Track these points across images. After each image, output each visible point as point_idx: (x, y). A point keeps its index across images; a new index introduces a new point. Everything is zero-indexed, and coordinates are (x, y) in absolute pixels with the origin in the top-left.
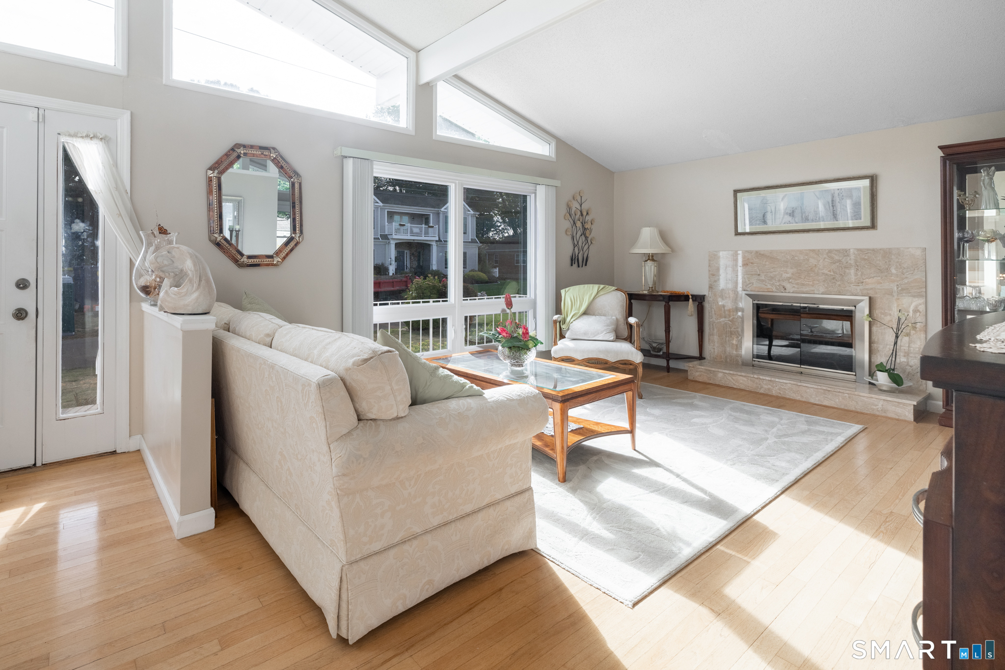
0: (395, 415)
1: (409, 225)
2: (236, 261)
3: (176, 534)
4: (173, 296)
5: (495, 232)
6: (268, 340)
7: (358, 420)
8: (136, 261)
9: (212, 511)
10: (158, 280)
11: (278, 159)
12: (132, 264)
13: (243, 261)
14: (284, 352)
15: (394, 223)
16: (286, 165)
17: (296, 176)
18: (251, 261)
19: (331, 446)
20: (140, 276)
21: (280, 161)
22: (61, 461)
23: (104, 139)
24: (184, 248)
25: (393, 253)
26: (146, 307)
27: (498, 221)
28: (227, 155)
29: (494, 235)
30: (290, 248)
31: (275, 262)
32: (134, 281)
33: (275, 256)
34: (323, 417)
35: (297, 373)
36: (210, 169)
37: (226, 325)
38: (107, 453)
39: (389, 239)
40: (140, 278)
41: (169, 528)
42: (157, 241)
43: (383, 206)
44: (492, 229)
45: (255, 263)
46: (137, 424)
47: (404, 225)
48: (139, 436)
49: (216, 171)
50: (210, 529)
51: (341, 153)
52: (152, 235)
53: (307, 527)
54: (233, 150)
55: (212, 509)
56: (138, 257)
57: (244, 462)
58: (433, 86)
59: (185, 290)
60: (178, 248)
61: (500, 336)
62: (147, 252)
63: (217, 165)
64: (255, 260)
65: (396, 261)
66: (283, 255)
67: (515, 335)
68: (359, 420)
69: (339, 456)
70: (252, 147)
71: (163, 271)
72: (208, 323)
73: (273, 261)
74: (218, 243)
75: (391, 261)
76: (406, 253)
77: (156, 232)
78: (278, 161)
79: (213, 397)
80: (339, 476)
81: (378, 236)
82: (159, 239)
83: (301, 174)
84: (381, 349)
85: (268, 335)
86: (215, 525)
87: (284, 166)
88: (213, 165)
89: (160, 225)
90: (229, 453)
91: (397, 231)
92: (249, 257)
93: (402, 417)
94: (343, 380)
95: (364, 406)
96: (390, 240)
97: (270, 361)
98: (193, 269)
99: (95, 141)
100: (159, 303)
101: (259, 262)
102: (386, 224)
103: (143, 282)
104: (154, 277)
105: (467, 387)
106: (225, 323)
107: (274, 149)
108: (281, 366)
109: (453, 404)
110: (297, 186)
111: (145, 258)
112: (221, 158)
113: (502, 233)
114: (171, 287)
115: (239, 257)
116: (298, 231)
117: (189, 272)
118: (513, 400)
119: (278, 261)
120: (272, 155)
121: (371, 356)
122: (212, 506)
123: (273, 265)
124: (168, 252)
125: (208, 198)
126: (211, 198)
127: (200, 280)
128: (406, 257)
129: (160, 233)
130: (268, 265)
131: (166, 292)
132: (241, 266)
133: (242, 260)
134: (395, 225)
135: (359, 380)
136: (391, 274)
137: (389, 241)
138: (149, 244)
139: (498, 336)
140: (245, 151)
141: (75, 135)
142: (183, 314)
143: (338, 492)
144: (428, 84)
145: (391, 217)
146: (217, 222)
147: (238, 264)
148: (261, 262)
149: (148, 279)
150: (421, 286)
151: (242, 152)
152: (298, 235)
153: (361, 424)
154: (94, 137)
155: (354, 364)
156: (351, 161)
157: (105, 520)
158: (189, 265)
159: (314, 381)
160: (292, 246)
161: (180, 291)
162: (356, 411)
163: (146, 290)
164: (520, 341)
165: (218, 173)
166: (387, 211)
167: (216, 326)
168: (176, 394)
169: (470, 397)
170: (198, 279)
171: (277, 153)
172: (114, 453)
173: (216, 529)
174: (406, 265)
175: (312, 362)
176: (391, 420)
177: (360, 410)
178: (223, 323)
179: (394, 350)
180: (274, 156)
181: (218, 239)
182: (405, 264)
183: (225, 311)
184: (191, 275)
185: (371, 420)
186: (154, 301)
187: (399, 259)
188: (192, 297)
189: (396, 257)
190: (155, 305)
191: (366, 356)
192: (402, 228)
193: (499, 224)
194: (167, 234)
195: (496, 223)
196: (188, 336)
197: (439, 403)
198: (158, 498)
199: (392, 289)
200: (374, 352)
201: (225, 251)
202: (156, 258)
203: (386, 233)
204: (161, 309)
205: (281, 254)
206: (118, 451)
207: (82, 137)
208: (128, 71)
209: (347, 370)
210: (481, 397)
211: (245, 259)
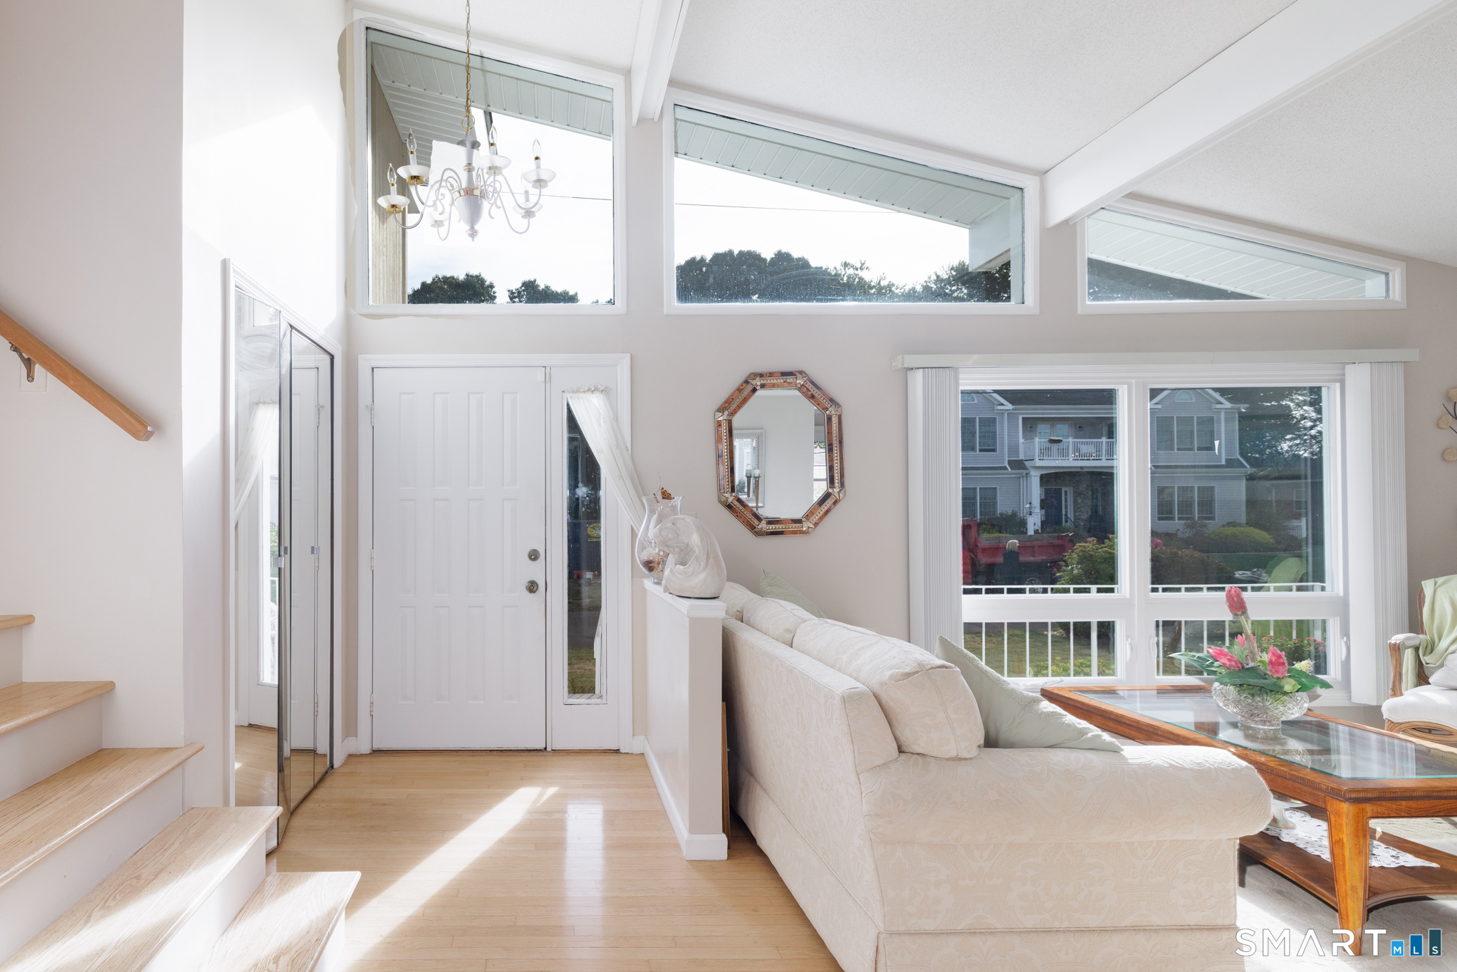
0: (953, 754)
1: (1071, 440)
2: (752, 528)
3: (684, 854)
4: (679, 576)
5: (1298, 442)
6: (789, 636)
7: (899, 752)
8: (639, 531)
9: (724, 838)
10: (662, 553)
11: (807, 386)
12: (634, 534)
13: (762, 528)
14: (806, 654)
15: (1037, 440)
16: (819, 392)
17: (834, 406)
18: (772, 528)
19: (860, 776)
20: (643, 548)
21: (809, 388)
22: (568, 750)
23: (605, 391)
24: (689, 519)
25: (1035, 492)
26: (648, 584)
27: (1304, 418)
28: (739, 390)
29: (1294, 448)
30: (826, 508)
31: (804, 529)
32: (636, 554)
33: (804, 519)
34: (850, 738)
35: (818, 681)
36: (719, 410)
37: (738, 613)
38: (610, 750)
39: (1027, 469)
40: (643, 551)
41: (677, 846)
42: (660, 507)
43: (1013, 410)
44: (1288, 437)
45: (778, 529)
46: (640, 722)
47: (1059, 441)
48: (643, 737)
49: (726, 413)
50: (722, 859)
51: (903, 364)
52: (654, 500)
53: (837, 878)
54: (746, 382)
55: (725, 835)
56: (641, 526)
57: (762, 787)
58: (1076, 223)
59: (691, 569)
60: (683, 519)
61: (1216, 664)
62: (650, 521)
63: (727, 405)
64: (777, 526)
65: (1042, 508)
66: (815, 518)
67: (1251, 664)
68: (901, 751)
69: (871, 790)
70: (771, 375)
71: (667, 546)
72: (717, 610)
73: (802, 527)
74: (729, 504)
75: (1030, 508)
76: (1066, 492)
77: (659, 497)
78: (807, 389)
79: (723, 700)
80: (871, 815)
81: (1003, 463)
82: (663, 505)
83: (840, 403)
84: (932, 662)
85: (788, 631)
86: (728, 856)
87: (816, 395)
88: (722, 405)
89: (663, 489)
90: (743, 774)
91: (1045, 452)
92: (771, 522)
93: (966, 759)
94: (876, 697)
95: (907, 736)
96: (1031, 469)
97: (788, 663)
98: (700, 544)
99: (597, 394)
100: (663, 582)
101: (782, 528)
102: (1021, 440)
103: (646, 556)
104: (657, 550)
105: (1090, 735)
106: (738, 611)
107: (801, 372)
108: (801, 670)
109: (1058, 756)
110: (835, 420)
111: (649, 529)
112: (732, 395)
113: (1317, 442)
114: (676, 565)
115: (756, 522)
116: (837, 485)
117: (696, 548)
118: (1183, 769)
119: (809, 527)
120: (798, 382)
121: (916, 670)
122: (724, 831)
123: (802, 532)
124: (673, 524)
125: (717, 448)
126: (720, 447)
127: (708, 558)
128: (1066, 501)
129: (663, 498)
130: (794, 533)
131: (672, 571)
132: (759, 534)
133: (760, 527)
134: (1039, 442)
135: (898, 699)
136: (1031, 532)
137: (1027, 471)
138: (652, 512)
139: (1212, 663)
140: (762, 382)
141: (577, 391)
142: (690, 598)
143: (872, 837)
144: (1066, 222)
145: (1031, 427)
146: (728, 478)
147: (756, 532)
148: (785, 528)
149: (651, 553)
150: (1091, 556)
151: (759, 383)
152: (838, 490)
153: (903, 756)
154: (596, 389)
155: (891, 678)
156: (920, 373)
157: (611, 820)
158: (695, 539)
159: (837, 692)
160: (828, 506)
161: (687, 570)
162: (896, 739)
163: (650, 566)
164: (1264, 676)
165: (728, 415)
166: (1023, 418)
167: (727, 612)
168: (684, 693)
169: (1094, 751)
170: (706, 556)
171: (806, 378)
172: (617, 751)
173: (729, 861)
174: (1066, 515)
175: (839, 670)
176: (948, 759)
177: (902, 739)
178: (735, 610)
179: (953, 665)
180: (802, 383)
181: (730, 500)
182: (1064, 513)
183: (737, 595)
184: (697, 552)
185: (918, 754)
186: (657, 578)
187: (1051, 503)
188: (699, 579)
189: (1042, 501)
190: (659, 583)
191: (908, 670)
192: (1055, 446)
193: (1309, 424)
194: (671, 499)
195: (1299, 422)
196: (696, 625)
197: (1034, 751)
198: (665, 811)
199: (1032, 559)
200: (921, 665)
201: (738, 514)
202: (660, 530)
203: (1021, 457)
204: (666, 590)
205: (813, 518)
206: (621, 751)
207: (584, 392)
208: (628, 307)
209: (882, 684)
210: (1115, 754)
211: (763, 526)
